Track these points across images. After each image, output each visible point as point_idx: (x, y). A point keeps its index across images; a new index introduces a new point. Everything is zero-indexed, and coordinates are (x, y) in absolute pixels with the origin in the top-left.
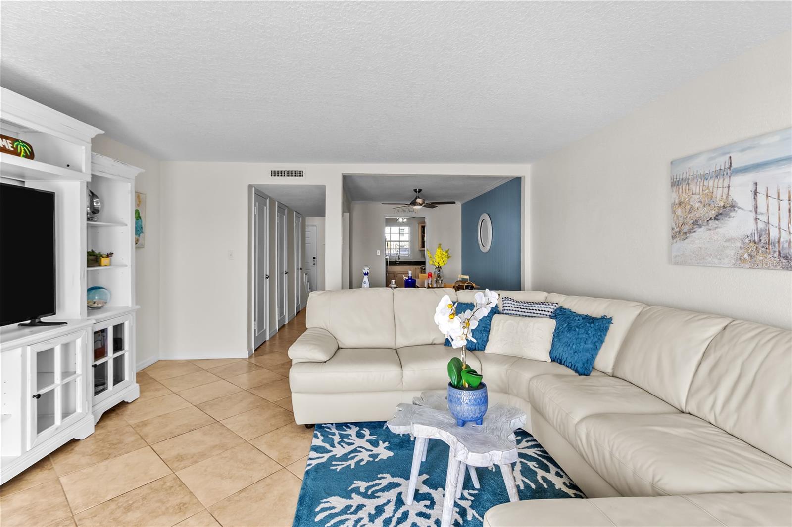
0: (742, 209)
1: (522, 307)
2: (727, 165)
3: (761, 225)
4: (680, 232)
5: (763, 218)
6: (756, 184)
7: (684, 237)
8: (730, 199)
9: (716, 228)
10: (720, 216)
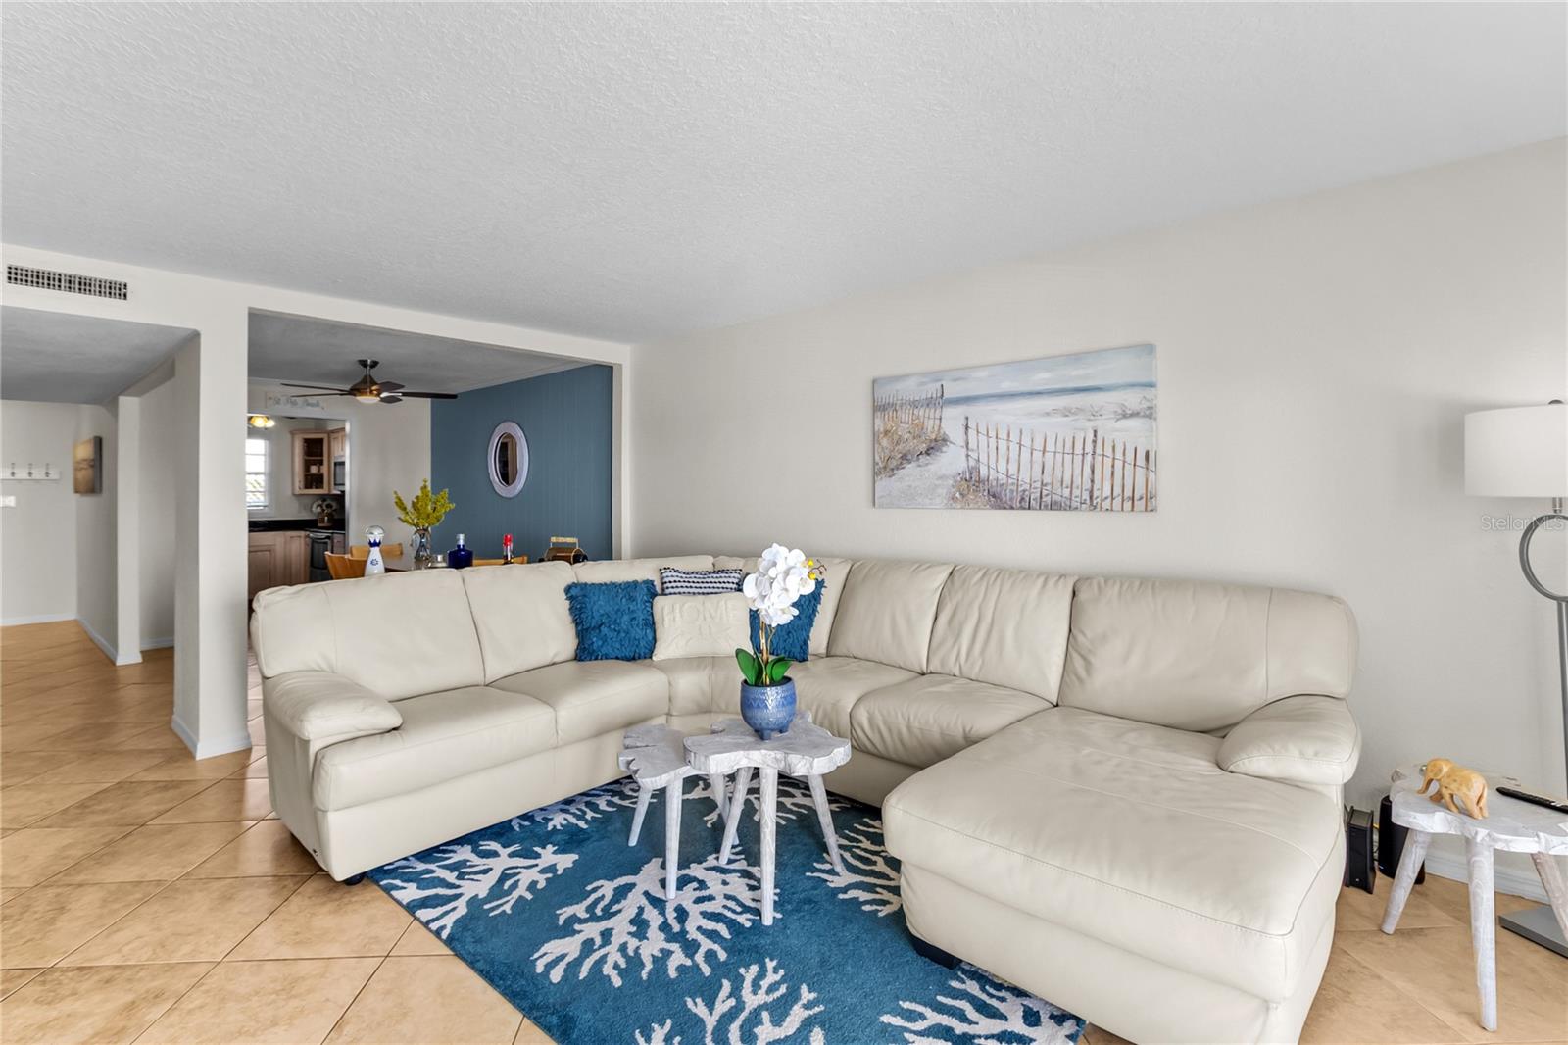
0: (954, 444)
1: (695, 580)
2: (939, 395)
3: (972, 463)
4: (885, 467)
5: (974, 455)
6: (967, 418)
7: (891, 473)
8: (942, 432)
9: (927, 464)
10: (931, 451)
